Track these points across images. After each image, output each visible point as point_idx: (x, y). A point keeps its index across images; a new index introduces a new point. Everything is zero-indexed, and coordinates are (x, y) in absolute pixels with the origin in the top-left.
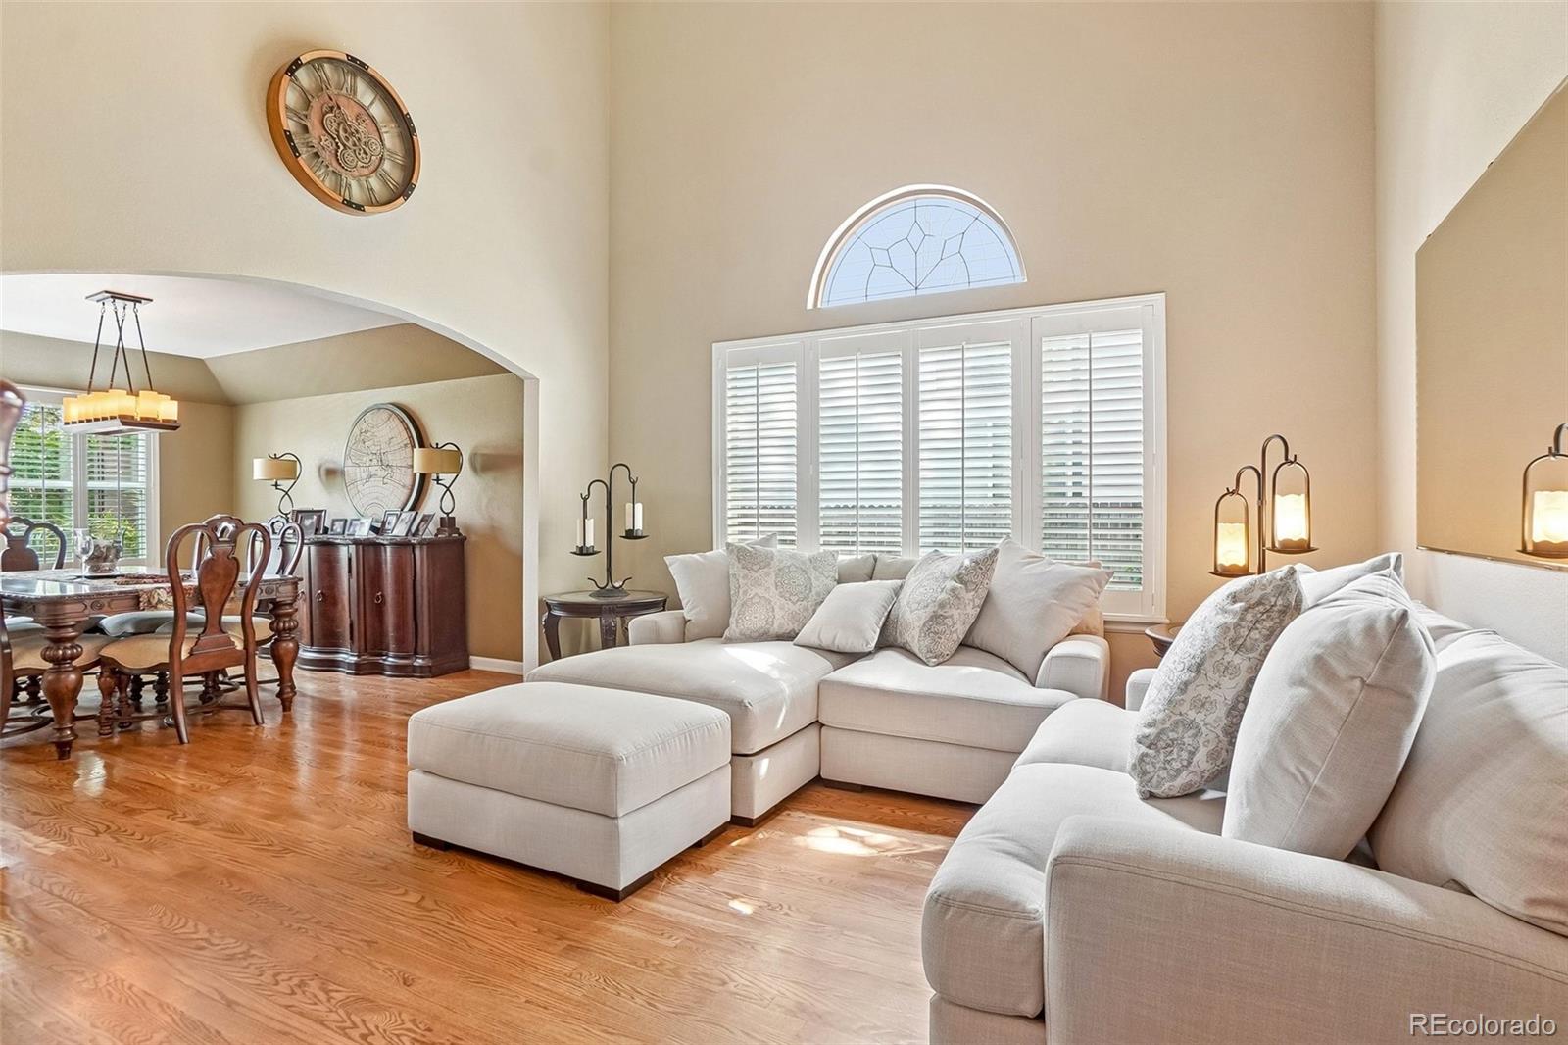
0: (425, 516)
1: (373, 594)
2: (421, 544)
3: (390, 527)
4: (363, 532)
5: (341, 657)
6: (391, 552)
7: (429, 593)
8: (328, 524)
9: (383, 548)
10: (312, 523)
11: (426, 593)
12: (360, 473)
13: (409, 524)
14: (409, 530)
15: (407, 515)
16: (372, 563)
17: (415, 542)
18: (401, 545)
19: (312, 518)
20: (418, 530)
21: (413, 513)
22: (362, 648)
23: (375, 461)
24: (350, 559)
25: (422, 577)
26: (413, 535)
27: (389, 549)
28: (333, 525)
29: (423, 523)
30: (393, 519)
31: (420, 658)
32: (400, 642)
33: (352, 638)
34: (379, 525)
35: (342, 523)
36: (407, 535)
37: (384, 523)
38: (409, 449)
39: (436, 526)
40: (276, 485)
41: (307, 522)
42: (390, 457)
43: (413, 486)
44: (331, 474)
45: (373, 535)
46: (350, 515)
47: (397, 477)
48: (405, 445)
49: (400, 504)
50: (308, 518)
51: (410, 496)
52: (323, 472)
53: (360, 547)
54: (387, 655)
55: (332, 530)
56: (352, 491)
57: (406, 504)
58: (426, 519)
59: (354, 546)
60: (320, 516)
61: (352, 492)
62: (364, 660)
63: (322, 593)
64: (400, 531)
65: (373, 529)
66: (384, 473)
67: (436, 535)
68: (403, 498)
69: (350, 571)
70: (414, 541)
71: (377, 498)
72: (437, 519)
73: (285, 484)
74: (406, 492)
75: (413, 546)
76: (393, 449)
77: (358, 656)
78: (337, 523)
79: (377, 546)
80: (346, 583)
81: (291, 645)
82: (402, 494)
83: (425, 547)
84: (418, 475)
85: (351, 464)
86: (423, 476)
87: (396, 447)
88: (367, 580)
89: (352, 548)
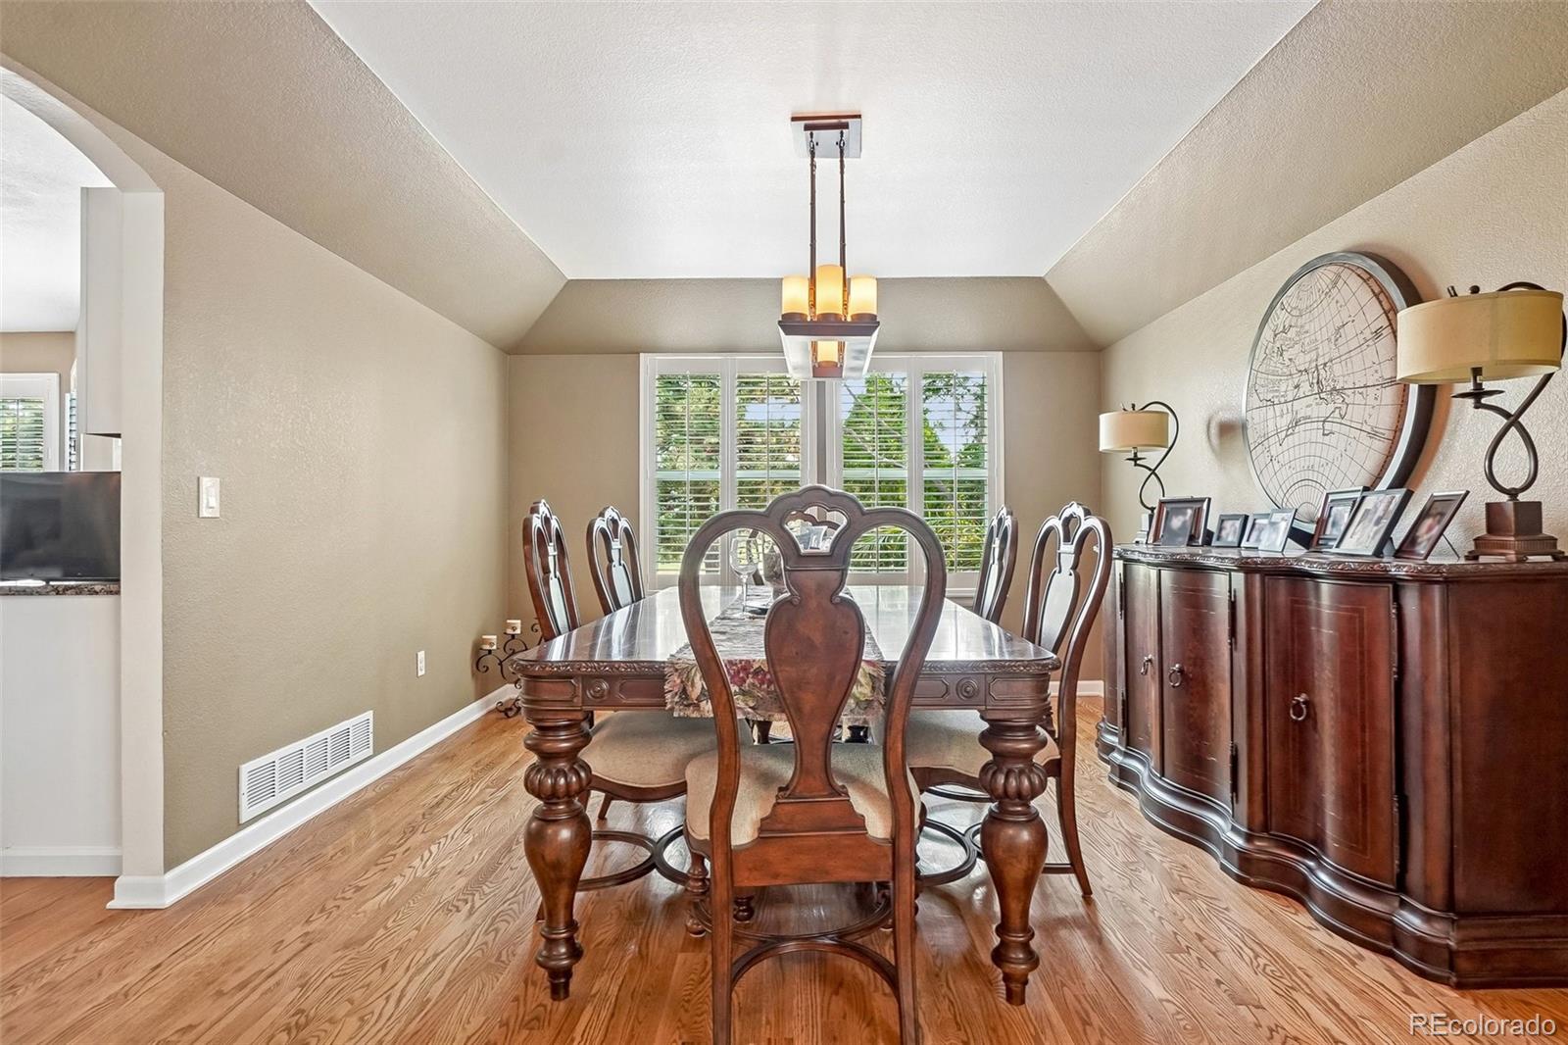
0: (1434, 501)
1: (1286, 698)
2: (1424, 580)
3: (1337, 533)
4: (1272, 543)
5: (1212, 819)
6: (1333, 597)
7: (1450, 728)
8: (1213, 526)
9: (1310, 583)
10: (1184, 523)
11: (1437, 729)
12: (1277, 419)
13: (1385, 522)
14: (1386, 538)
15: (1381, 502)
16: (1283, 614)
17: (1402, 573)
18: (1360, 580)
19: (1185, 514)
20: (1411, 539)
21: (1399, 494)
22: (1259, 817)
23: (1305, 388)
24: (1233, 605)
25: (1425, 677)
26: (1398, 554)
27: (1326, 588)
28: (1221, 529)
29: (1428, 522)
30: (1343, 513)
31: (1414, 911)
32: (1357, 839)
33: (1235, 788)
34: (1311, 528)
35: (1238, 524)
36: (1378, 553)
37: (1322, 523)
38: (1386, 338)
39: (1468, 528)
40: (1135, 459)
41: (1176, 522)
42: (1337, 369)
43: (1398, 431)
44: (1229, 431)
45: (1294, 551)
46: (1258, 505)
47: (1355, 414)
48: (1377, 333)
49: (1364, 479)
50: (1177, 515)
51: (1390, 455)
52: (1214, 431)
53: (1257, 577)
54: (1316, 859)
55: (1219, 538)
56: (1261, 458)
57: (1379, 478)
58: (1441, 510)
59: (1241, 575)
60: (1200, 510)
61: (1263, 459)
62: (1261, 851)
63: (1181, 671)
64: (1360, 542)
65: (1295, 534)
66: (1325, 410)
67: (1473, 556)
68: (1372, 463)
69: (1233, 633)
70: (1399, 569)
71: (1311, 468)
72: (1474, 511)
73: (1152, 457)
74: (1381, 446)
75: (1397, 585)
76: (1343, 350)
77: (1249, 838)
78: (1228, 524)
79: (1296, 577)
80: (1226, 660)
81: (1025, 836)
82: (1369, 453)
83: (1436, 591)
84: (1414, 389)
85: (1258, 404)
86: (1430, 394)
87: (1354, 344)
88: (1272, 660)
89: (1239, 578)
